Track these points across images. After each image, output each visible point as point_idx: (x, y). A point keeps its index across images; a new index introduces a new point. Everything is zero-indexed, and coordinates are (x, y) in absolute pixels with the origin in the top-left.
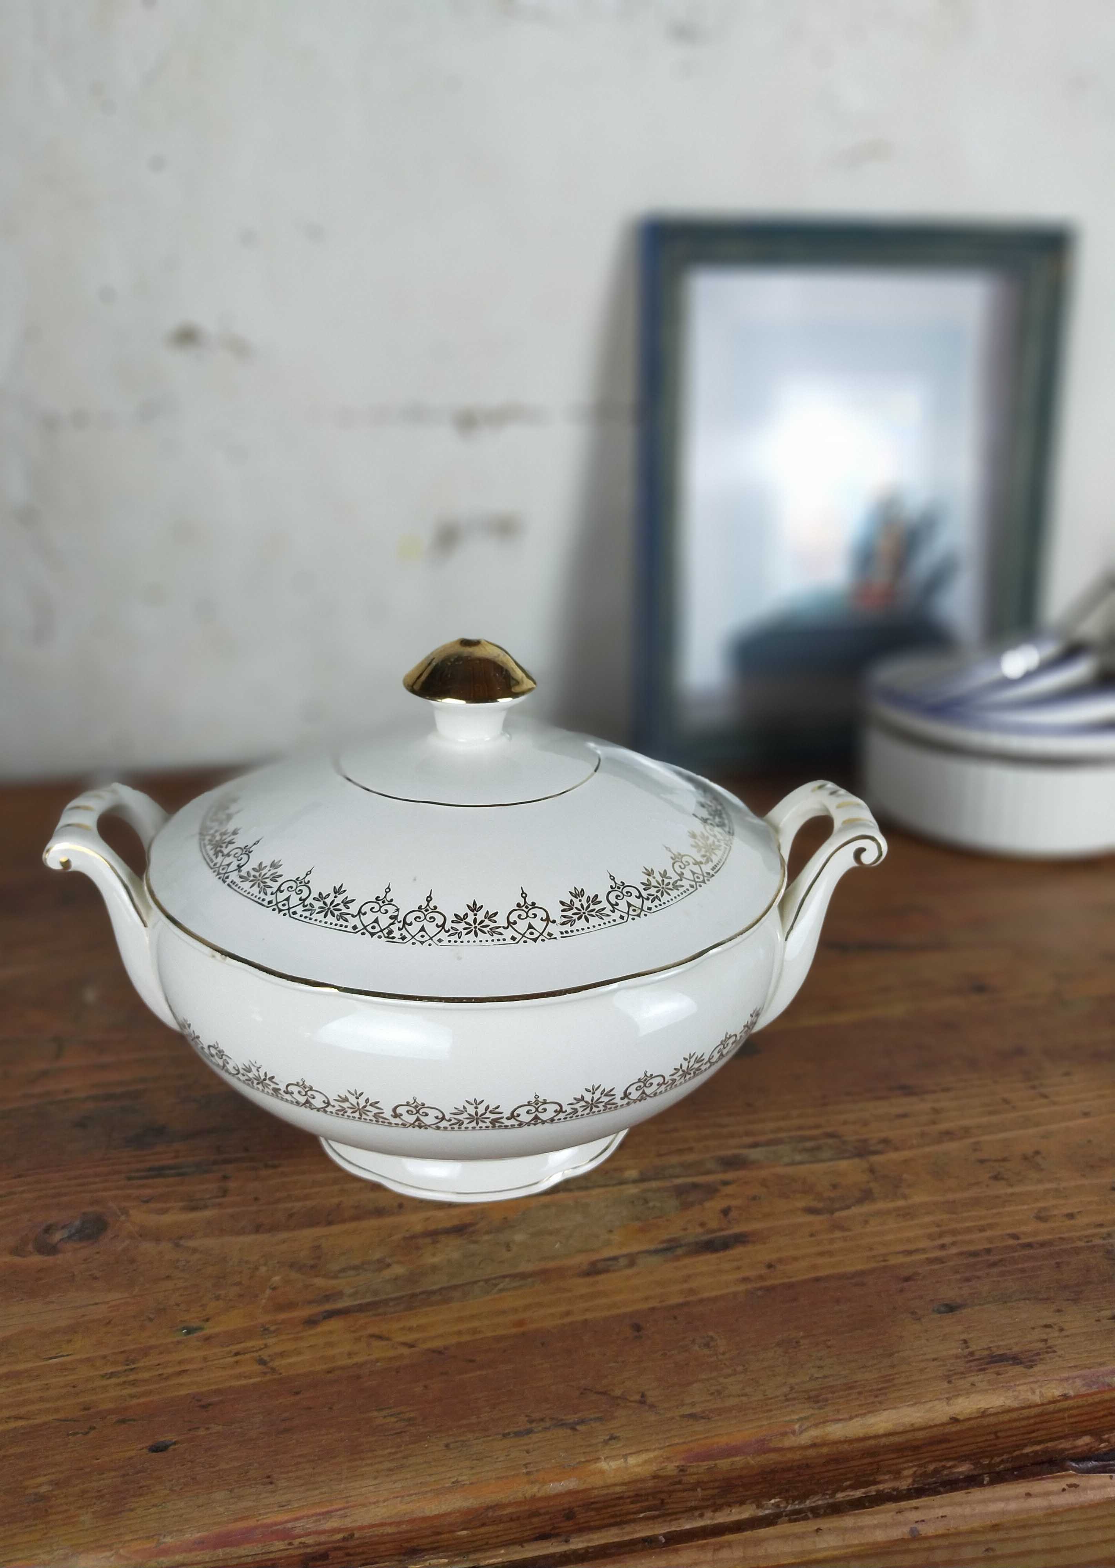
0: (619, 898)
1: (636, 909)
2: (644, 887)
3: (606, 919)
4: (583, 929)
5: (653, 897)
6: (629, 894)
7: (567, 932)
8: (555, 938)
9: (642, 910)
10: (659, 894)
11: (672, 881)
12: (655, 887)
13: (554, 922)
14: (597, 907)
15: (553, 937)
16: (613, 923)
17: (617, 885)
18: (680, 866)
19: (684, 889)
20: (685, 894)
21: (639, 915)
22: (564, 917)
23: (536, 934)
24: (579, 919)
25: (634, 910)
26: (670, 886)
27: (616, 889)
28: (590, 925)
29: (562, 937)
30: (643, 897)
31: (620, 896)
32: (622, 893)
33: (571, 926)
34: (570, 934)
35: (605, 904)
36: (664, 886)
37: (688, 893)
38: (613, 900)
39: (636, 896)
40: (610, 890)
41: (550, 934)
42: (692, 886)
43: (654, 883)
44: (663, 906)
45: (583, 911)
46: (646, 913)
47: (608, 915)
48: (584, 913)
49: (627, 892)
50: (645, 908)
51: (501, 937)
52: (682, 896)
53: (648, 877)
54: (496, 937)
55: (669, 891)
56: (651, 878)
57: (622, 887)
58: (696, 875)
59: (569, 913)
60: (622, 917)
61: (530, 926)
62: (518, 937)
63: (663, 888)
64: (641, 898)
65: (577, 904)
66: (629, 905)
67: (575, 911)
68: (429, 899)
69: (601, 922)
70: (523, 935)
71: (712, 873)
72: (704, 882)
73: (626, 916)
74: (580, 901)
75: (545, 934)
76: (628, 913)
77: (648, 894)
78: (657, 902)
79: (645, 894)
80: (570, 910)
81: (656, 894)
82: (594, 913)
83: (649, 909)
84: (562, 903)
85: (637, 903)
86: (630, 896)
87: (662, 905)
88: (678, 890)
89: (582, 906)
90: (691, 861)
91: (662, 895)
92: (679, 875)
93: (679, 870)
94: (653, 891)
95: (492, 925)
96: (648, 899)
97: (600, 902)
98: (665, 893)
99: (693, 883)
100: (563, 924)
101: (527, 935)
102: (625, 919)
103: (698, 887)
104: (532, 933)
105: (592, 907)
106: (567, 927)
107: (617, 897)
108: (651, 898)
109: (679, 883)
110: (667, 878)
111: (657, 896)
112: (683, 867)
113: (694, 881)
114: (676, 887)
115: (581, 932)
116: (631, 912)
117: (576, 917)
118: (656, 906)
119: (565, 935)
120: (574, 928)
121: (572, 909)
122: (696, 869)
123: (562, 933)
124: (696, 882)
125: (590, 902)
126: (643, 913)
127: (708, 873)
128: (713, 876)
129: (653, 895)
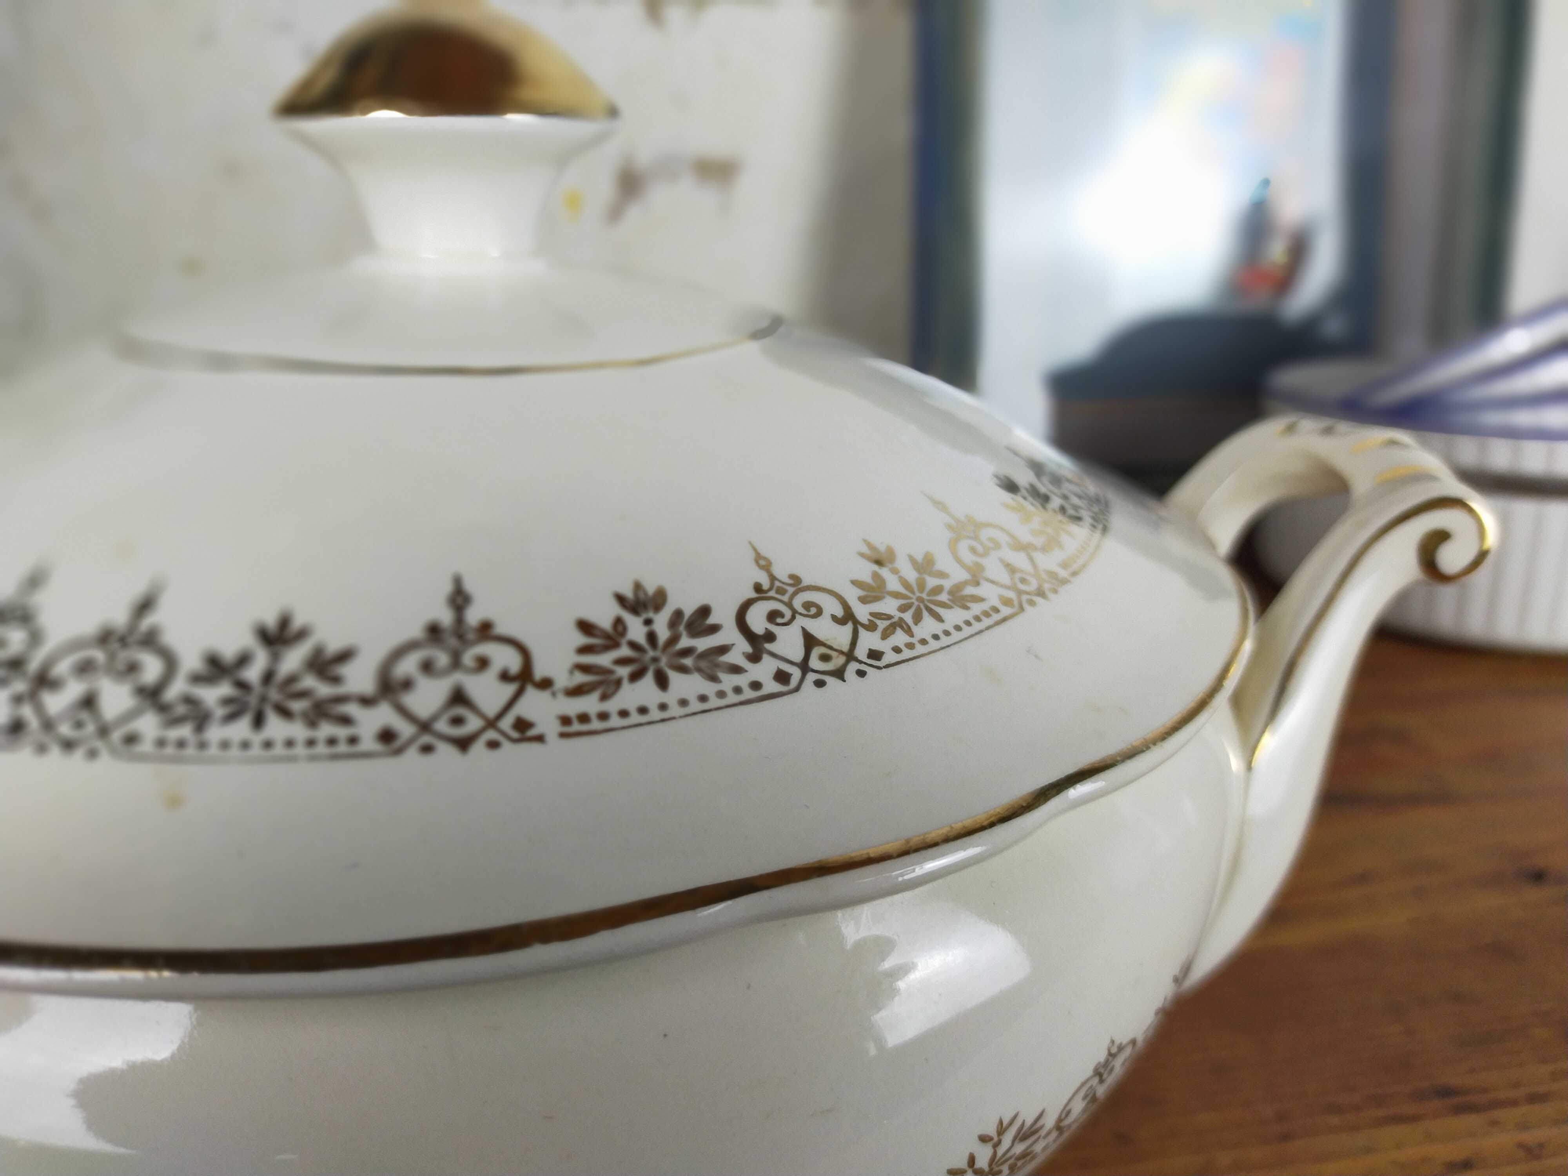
0: (779, 620)
1: (834, 654)
2: (861, 593)
3: (728, 681)
4: (643, 710)
5: (886, 623)
6: (813, 610)
7: (584, 718)
8: (540, 739)
9: (850, 656)
10: (908, 617)
11: (947, 584)
12: (896, 595)
13: (546, 684)
14: (703, 644)
15: (532, 733)
16: (749, 694)
17: (777, 584)
18: (973, 550)
19: (985, 606)
20: (987, 622)
21: (839, 674)
22: (584, 669)
23: (473, 723)
24: (635, 677)
25: (825, 658)
26: (944, 597)
27: (772, 594)
28: (671, 697)
29: (563, 735)
30: (856, 623)
31: (782, 615)
32: (789, 605)
33: (604, 697)
34: (596, 725)
35: (730, 635)
36: (924, 596)
37: (996, 617)
38: (757, 621)
39: (834, 618)
40: (754, 595)
41: (522, 725)
42: (1007, 602)
43: (893, 584)
44: (920, 649)
45: (651, 653)
46: (863, 667)
47: (736, 670)
48: (655, 660)
49: (807, 605)
50: (861, 652)
51: (342, 732)
52: (977, 626)
53: (875, 568)
54: (326, 730)
55: (940, 611)
56: (885, 572)
57: (791, 590)
58: (1018, 576)
59: (604, 660)
60: (782, 677)
61: (459, 698)
62: (405, 729)
63: (920, 600)
64: (849, 627)
65: (636, 630)
66: (810, 641)
67: (624, 651)
68: (145, 605)
69: (709, 688)
70: (425, 727)
71: (1063, 573)
72: (1041, 593)
73: (796, 673)
74: (648, 622)
75: (506, 723)
76: (804, 666)
77: (872, 614)
78: (899, 638)
79: (862, 613)
80: (606, 648)
81: (897, 615)
82: (688, 662)
83: (875, 655)
84: (585, 627)
85: (840, 636)
86: (815, 616)
87: (918, 646)
88: (967, 608)
89: (652, 637)
90: (1002, 538)
91: (918, 618)
92: (967, 568)
93: (968, 558)
94: (889, 606)
95: (324, 690)
96: (871, 627)
97: (714, 629)
98: (925, 614)
99: (1011, 595)
100: (576, 691)
101: (442, 726)
102: (794, 681)
103: (1025, 606)
104: (457, 721)
105: (685, 642)
106: (590, 704)
107: (773, 616)
108: (882, 624)
109: (970, 590)
110: (932, 574)
111: (901, 619)
112: (980, 549)
113: (1013, 588)
114: (959, 599)
115: (635, 718)
116: (815, 663)
117: (623, 672)
118: (897, 650)
119: (576, 727)
120: (613, 706)
121: (616, 645)
122: (1020, 560)
123: (566, 720)
124: (1020, 593)
125: (682, 628)
126: (853, 667)
127: (1052, 575)
128: (1064, 582)
129: (889, 617)
